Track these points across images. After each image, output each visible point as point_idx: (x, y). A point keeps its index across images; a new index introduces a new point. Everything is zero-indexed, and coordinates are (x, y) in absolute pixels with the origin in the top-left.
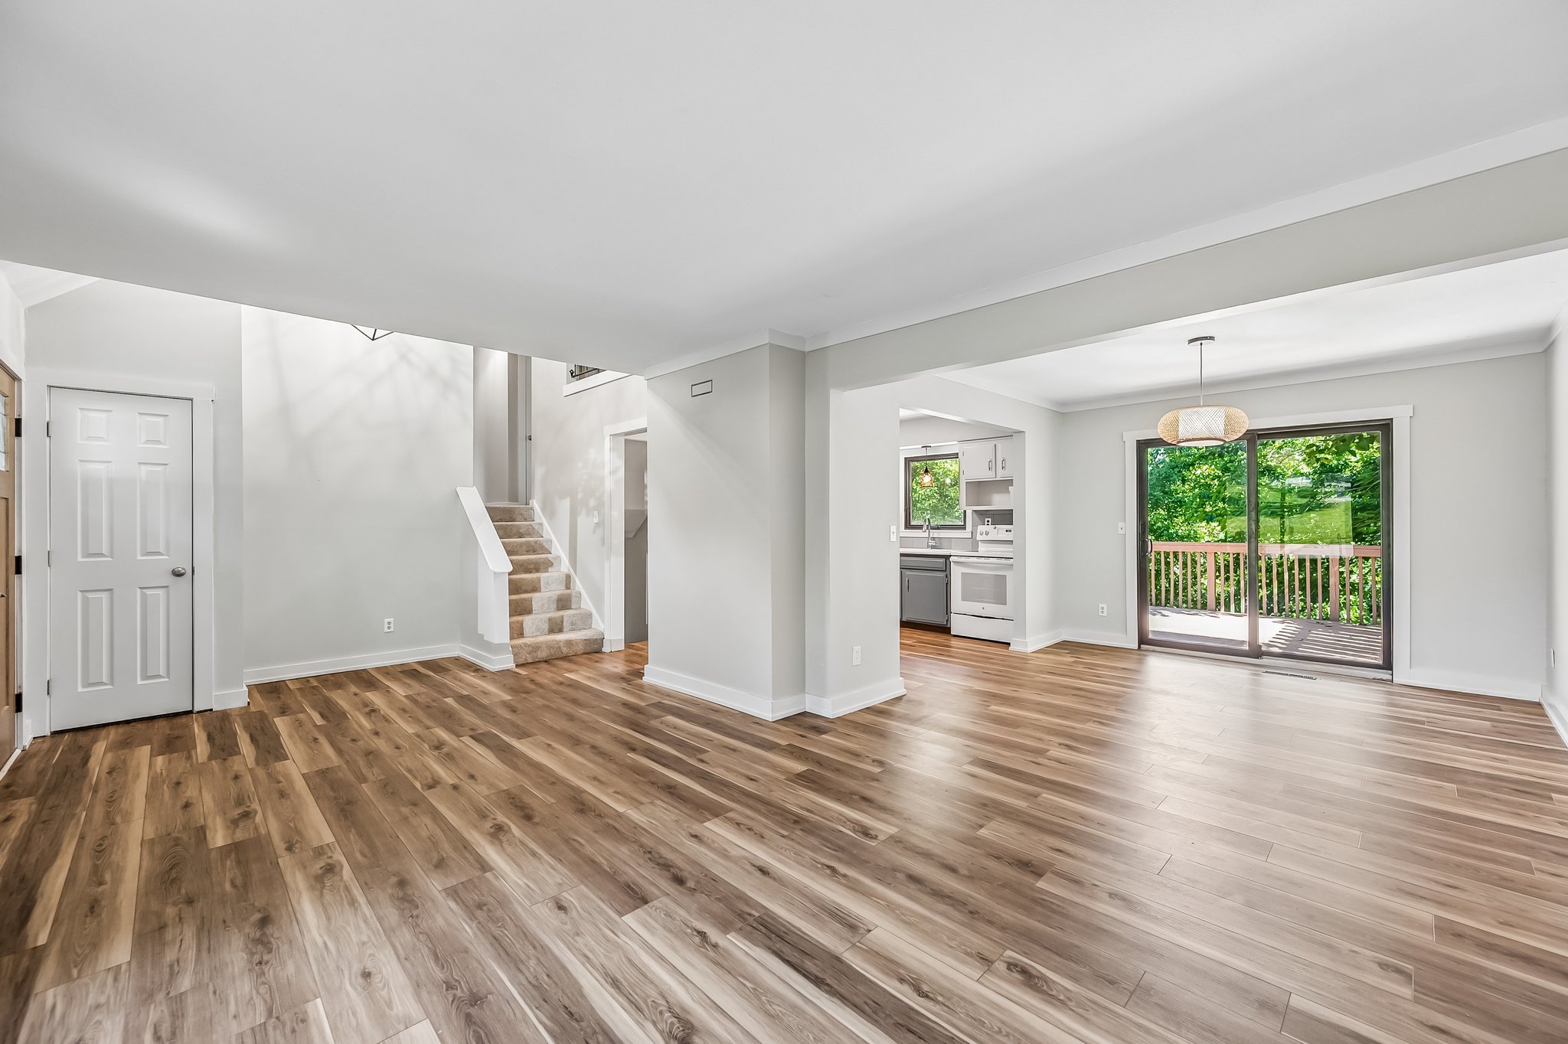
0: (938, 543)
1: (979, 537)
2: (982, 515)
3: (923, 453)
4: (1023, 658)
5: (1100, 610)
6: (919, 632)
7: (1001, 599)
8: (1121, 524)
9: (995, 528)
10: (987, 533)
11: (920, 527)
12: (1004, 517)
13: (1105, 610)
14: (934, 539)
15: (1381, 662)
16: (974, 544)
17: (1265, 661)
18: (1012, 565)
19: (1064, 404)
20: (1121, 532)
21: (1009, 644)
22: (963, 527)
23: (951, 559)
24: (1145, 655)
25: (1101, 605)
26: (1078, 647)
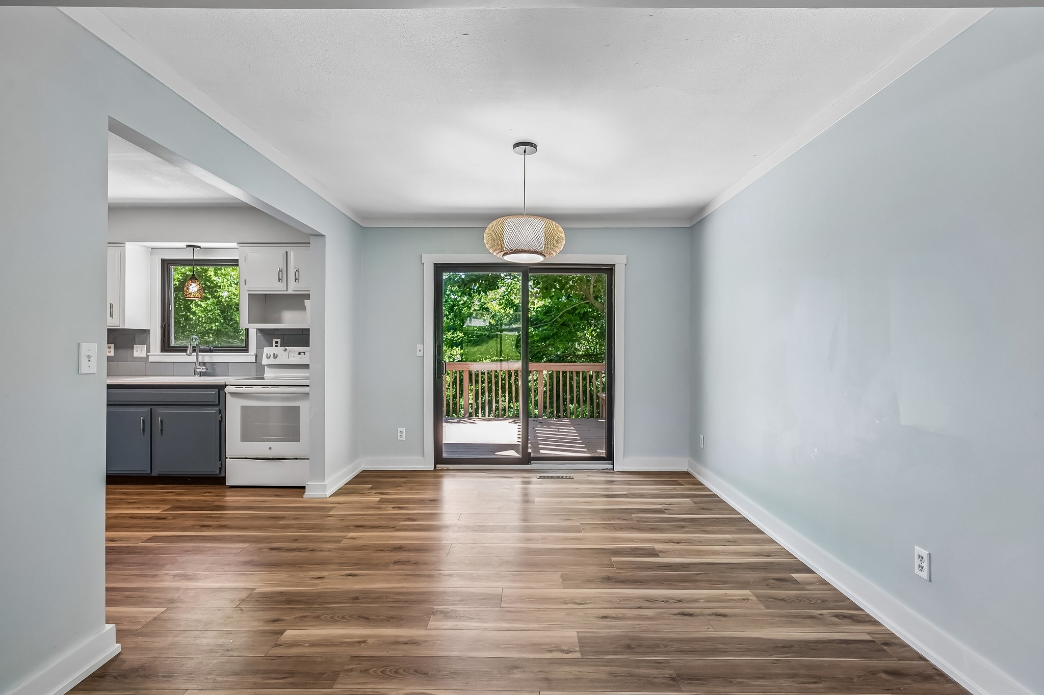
0: (211, 369)
1: (265, 361)
2: (268, 336)
3: (188, 255)
4: (321, 508)
5: (399, 434)
6: (179, 489)
7: (293, 434)
8: (419, 347)
9: (286, 350)
10: (275, 357)
11: (183, 349)
12: (299, 338)
13: (404, 434)
14: (204, 364)
15: (604, 455)
16: (259, 369)
17: (535, 465)
18: (308, 394)
19: (366, 216)
20: (419, 354)
21: (304, 487)
22: (245, 349)
23: (227, 389)
24: (441, 477)
25: (400, 429)
26: (379, 477)
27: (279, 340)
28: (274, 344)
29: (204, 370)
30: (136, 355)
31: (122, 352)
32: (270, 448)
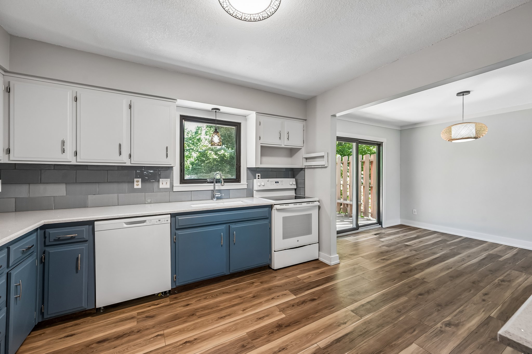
27: (260, 175)
28: (257, 177)
29: (220, 196)
30: (161, 186)
31: (148, 185)
32: (298, 241)
